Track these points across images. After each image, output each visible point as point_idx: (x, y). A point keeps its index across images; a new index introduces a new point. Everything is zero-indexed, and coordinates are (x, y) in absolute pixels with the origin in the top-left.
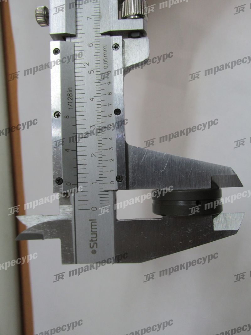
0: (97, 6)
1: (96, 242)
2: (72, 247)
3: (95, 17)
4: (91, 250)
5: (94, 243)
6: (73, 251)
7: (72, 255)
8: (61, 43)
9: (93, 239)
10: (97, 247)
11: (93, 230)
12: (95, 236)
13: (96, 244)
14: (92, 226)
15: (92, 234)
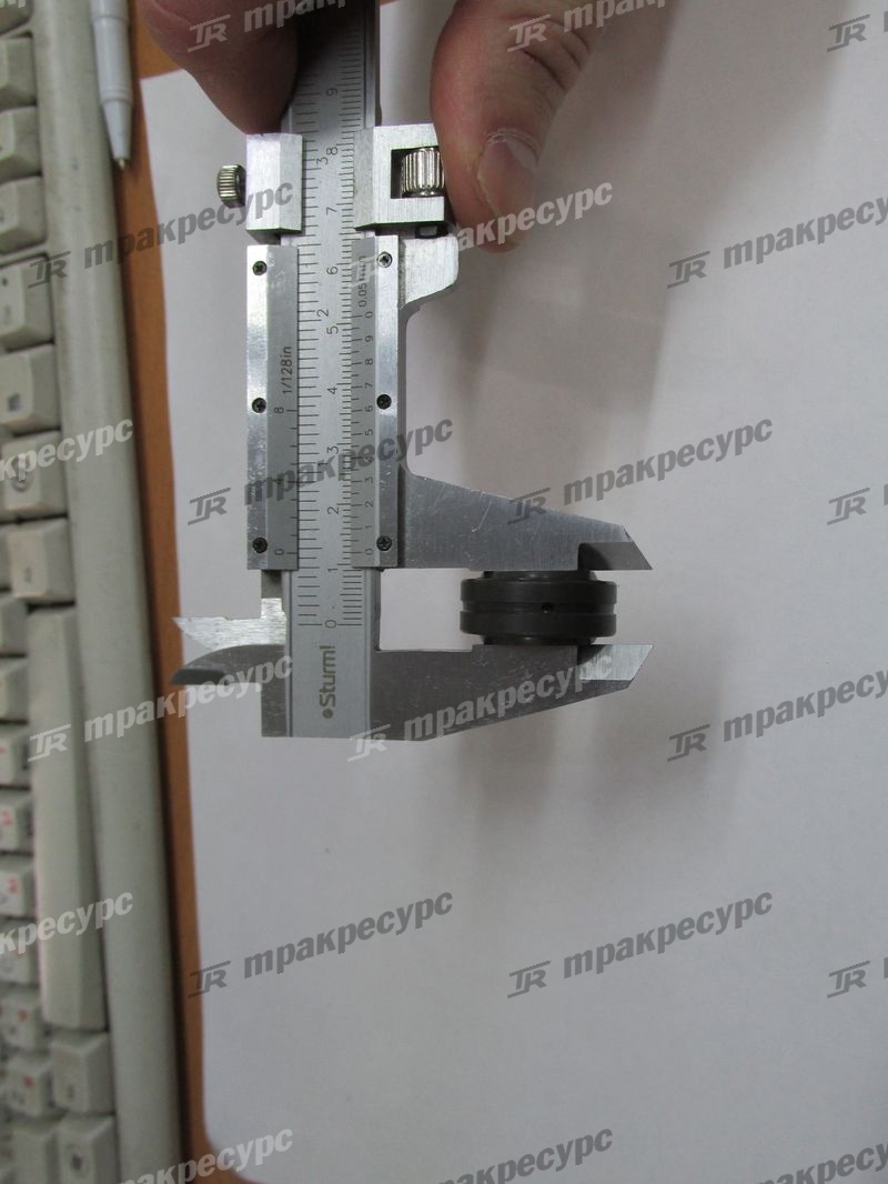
0: (349, 182)
1: (334, 693)
2: (284, 701)
3: (344, 207)
4: (322, 709)
5: (328, 693)
6: (284, 711)
7: (284, 717)
8: (270, 250)
9: (328, 687)
10: (334, 705)
11: (328, 669)
12: (330, 680)
13: (333, 696)
14: (325, 659)
15: (325, 676)
